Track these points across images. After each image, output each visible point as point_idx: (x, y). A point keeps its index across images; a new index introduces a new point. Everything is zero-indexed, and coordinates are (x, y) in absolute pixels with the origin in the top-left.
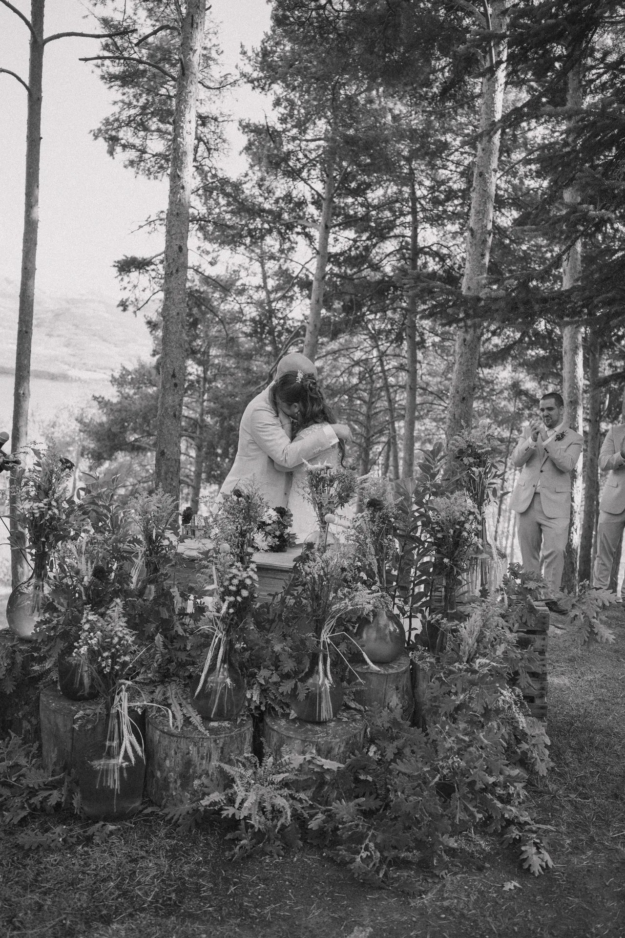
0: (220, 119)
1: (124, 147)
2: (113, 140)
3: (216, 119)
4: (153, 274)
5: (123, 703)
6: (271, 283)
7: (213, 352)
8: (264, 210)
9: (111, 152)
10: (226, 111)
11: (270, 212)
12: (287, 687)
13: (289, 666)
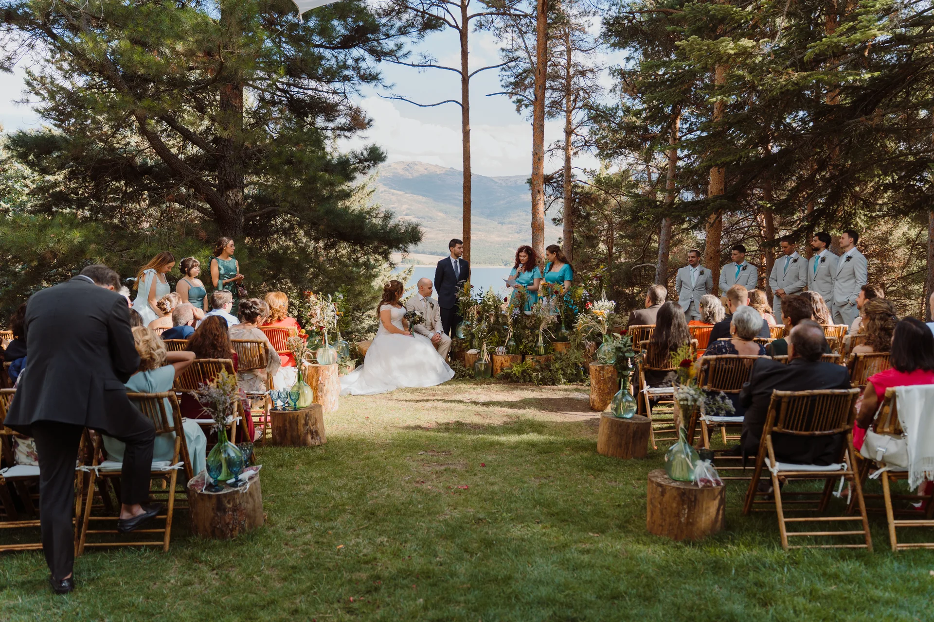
0: (595, 70)
1: (526, 106)
2: (519, 101)
3: (592, 71)
4: (555, 185)
5: (484, 347)
6: (655, 176)
7: (616, 235)
8: (636, 127)
9: (518, 110)
10: (599, 64)
11: (640, 127)
12: (530, 344)
13: (531, 338)
